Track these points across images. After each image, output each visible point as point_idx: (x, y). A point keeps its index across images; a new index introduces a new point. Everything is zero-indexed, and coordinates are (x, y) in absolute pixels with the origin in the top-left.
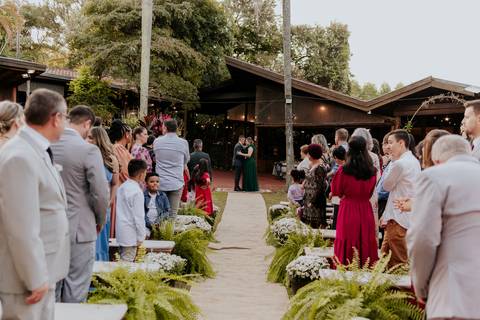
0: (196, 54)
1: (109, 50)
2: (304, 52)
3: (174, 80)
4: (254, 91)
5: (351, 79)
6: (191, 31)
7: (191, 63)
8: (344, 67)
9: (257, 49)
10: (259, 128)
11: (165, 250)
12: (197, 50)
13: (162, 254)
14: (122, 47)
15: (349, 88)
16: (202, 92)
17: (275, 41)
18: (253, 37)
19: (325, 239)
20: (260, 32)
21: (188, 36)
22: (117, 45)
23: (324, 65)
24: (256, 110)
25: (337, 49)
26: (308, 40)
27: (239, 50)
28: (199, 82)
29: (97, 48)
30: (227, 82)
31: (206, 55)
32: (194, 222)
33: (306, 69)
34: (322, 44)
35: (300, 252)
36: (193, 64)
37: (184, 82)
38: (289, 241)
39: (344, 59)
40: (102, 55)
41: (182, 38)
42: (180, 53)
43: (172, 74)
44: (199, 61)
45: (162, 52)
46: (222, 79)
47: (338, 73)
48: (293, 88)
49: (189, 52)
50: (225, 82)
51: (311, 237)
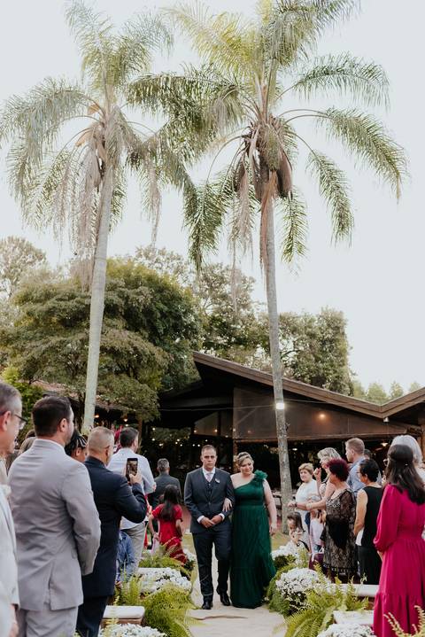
0: (155, 350)
1: (44, 347)
2: (290, 347)
3: (127, 383)
4: (231, 395)
5: (353, 379)
6: (149, 321)
7: (149, 361)
8: (343, 363)
9: (229, 342)
10: (238, 444)
11: (132, 620)
12: (155, 345)
13: (130, 626)
14: (61, 342)
15: (352, 391)
16: (163, 398)
17: (253, 333)
18: (224, 328)
19: (361, 598)
20: (234, 321)
21: (144, 328)
22: (54, 340)
23: (317, 361)
24: (235, 420)
25: (331, 341)
26: (294, 331)
27: (208, 345)
28: (158, 385)
29: (28, 346)
30: (195, 384)
31: (168, 351)
32: (167, 577)
33: (294, 367)
34: (312, 336)
35: (327, 619)
36: (151, 362)
37: (139, 386)
38: (308, 603)
39: (342, 354)
40: (35, 354)
41: (137, 330)
42: (135, 349)
43: (124, 375)
44: (159, 358)
45: (113, 348)
46: (189, 382)
47: (335, 372)
48: (284, 390)
49: (147, 347)
50: (192, 385)
51: (340, 596)
